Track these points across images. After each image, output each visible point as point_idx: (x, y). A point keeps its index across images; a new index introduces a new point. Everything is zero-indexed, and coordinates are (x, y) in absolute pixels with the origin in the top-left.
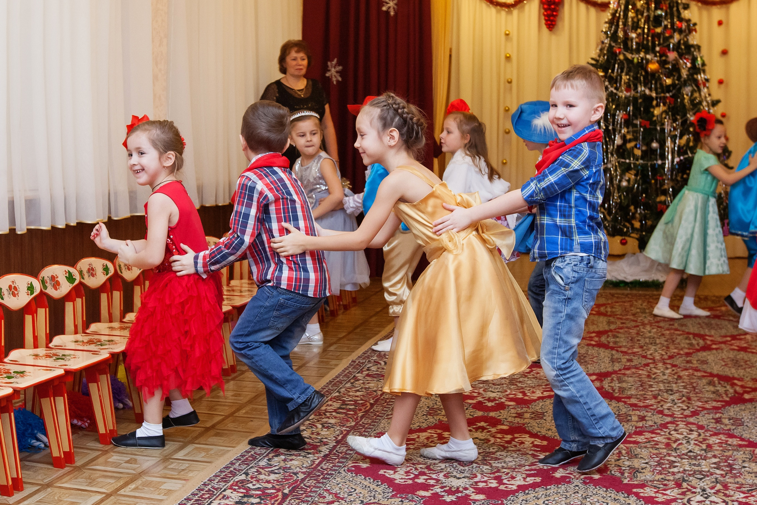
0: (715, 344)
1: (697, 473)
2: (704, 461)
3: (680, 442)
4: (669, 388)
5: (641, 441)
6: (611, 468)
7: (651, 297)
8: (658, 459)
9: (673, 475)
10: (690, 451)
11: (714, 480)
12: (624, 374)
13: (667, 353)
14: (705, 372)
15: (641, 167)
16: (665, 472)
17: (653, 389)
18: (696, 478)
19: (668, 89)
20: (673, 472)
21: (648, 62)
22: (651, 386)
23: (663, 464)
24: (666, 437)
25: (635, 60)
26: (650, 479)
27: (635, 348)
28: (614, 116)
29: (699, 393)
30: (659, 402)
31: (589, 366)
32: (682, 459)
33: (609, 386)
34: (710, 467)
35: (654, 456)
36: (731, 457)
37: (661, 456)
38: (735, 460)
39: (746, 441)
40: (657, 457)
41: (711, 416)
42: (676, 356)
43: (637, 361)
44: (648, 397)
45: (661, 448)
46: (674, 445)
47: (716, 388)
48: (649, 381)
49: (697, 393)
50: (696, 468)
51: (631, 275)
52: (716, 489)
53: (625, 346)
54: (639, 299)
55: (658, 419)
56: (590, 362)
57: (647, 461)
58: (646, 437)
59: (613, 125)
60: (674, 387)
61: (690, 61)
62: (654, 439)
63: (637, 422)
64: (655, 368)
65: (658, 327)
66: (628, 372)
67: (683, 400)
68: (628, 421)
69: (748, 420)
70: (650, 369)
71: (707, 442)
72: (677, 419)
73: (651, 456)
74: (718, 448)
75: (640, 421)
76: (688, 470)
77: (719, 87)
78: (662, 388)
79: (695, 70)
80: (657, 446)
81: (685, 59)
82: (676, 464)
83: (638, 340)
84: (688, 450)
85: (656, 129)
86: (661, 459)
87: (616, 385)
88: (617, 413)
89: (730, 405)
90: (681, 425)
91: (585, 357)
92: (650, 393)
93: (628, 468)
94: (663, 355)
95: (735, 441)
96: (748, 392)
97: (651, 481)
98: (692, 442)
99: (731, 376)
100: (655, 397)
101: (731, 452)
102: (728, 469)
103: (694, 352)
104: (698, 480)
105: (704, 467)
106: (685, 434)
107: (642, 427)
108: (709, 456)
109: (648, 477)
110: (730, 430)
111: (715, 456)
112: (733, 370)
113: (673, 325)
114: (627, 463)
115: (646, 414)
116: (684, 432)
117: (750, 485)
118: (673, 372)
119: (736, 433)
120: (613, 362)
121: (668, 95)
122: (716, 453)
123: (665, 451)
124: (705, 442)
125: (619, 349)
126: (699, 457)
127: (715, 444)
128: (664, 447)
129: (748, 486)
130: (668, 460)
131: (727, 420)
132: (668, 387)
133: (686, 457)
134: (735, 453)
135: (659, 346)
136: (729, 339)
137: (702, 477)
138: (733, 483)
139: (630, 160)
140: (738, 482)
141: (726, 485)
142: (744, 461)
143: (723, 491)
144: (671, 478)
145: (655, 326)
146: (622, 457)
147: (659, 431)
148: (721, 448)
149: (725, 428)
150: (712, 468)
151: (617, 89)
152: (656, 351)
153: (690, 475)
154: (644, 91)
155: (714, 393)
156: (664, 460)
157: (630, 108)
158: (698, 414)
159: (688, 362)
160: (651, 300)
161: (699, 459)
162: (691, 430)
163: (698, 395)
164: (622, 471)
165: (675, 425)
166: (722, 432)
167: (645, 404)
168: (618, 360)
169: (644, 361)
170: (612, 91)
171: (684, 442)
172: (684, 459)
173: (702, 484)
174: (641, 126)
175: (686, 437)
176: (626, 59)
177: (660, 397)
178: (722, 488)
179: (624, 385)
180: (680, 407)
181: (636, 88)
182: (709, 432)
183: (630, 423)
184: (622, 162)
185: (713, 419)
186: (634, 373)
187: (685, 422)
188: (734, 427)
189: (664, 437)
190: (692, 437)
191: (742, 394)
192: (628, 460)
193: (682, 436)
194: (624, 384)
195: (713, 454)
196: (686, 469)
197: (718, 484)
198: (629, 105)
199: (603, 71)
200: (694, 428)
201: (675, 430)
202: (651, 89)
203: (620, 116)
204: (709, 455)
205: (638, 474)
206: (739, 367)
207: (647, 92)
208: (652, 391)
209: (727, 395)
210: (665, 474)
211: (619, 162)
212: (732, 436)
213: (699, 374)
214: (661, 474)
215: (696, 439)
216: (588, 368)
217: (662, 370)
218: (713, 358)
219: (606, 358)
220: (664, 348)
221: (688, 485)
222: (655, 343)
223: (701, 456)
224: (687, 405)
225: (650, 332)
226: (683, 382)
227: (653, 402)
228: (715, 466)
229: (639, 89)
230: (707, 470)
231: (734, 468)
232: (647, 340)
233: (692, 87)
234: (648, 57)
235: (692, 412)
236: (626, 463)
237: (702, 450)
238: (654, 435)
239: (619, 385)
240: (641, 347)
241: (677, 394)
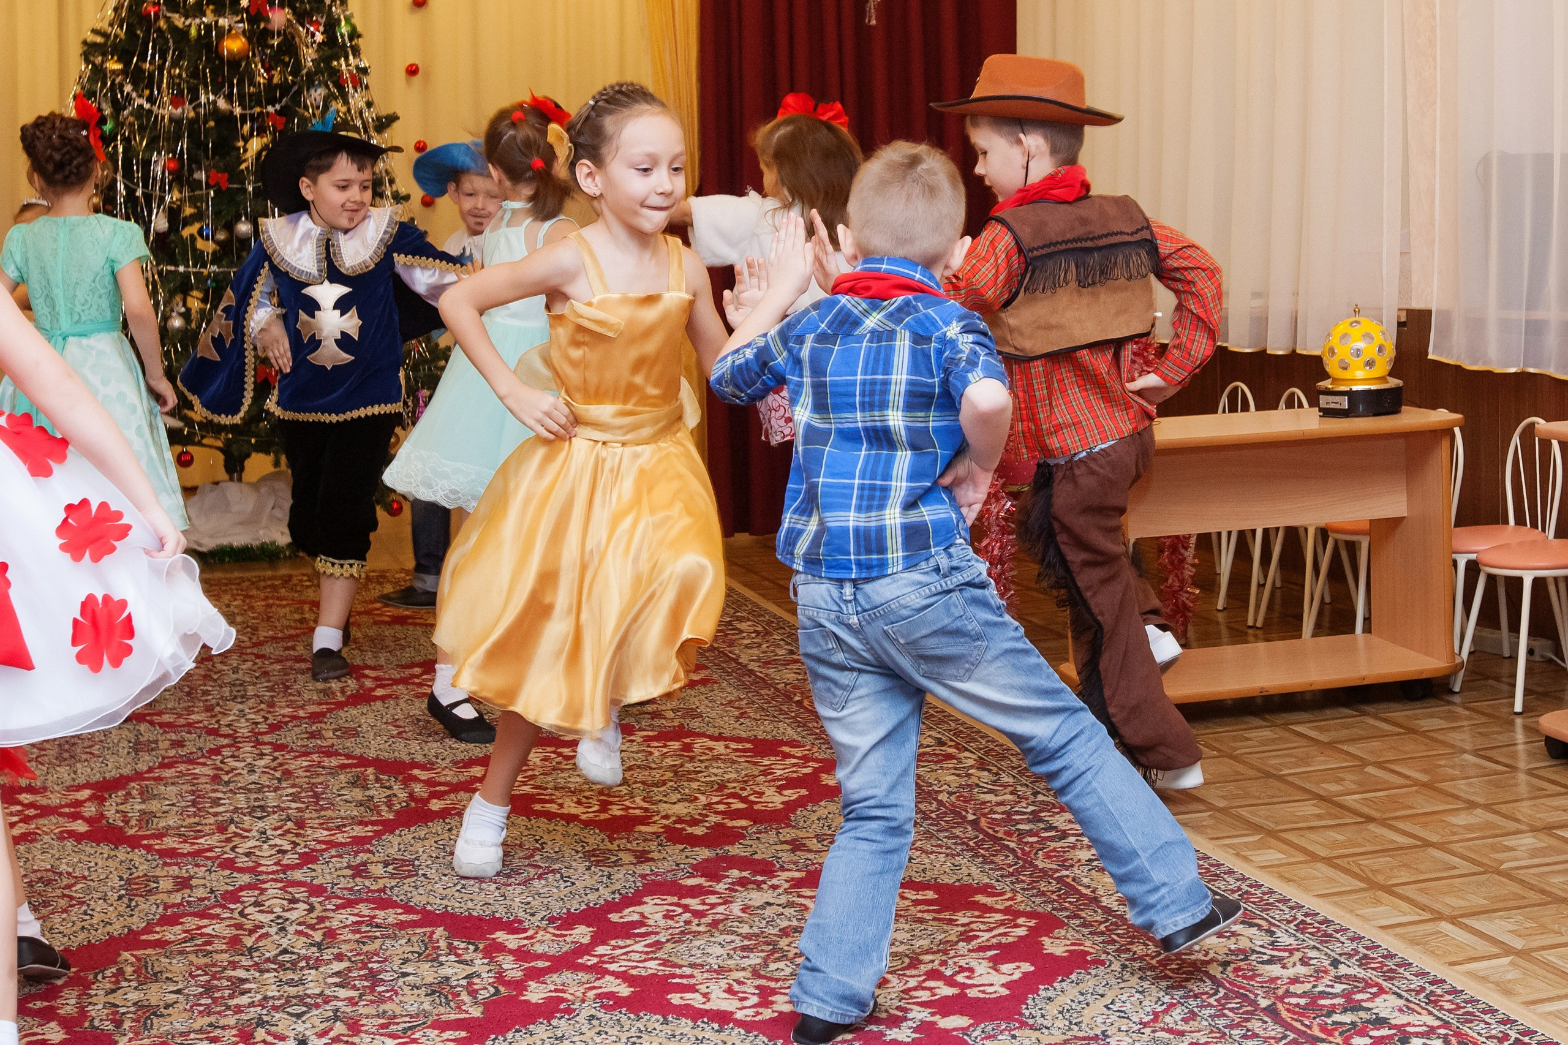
0: (383, 686)
1: (294, 1001)
2: (313, 972)
3: (263, 931)
4: (256, 804)
5: (173, 938)
6: (93, 1013)
7: (253, 583)
8: (207, 978)
9: (236, 1013)
10: (285, 951)
11: (331, 1014)
12: (159, 779)
13: (266, 719)
14: (348, 756)
15: (214, 280)
16: (218, 1009)
17: (221, 809)
18: (289, 1013)
19: (270, 94)
20: (237, 1006)
21: (222, 33)
22: (216, 802)
23: (218, 989)
24: (233, 922)
25: (193, 32)
26: (182, 1029)
27: (193, 713)
28: (146, 164)
29: (328, 808)
30: (228, 840)
31: (79, 765)
32: (262, 972)
33: (117, 811)
34: (326, 983)
35: (199, 972)
36: (377, 955)
37: (214, 969)
38: (386, 960)
39: (417, 912)
40: (206, 974)
41: (344, 861)
42: (286, 723)
43: (194, 743)
44: (207, 829)
45: (216, 952)
46: (249, 942)
47: (367, 793)
48: (214, 791)
49: (323, 809)
50: (293, 991)
51: (211, 536)
52: (332, 1034)
53: (172, 711)
54: (225, 591)
55: (221, 881)
56: (84, 757)
57: (180, 986)
58: (187, 927)
59: (145, 186)
60: (271, 798)
61: (321, 28)
62: (204, 930)
63: (170, 892)
64: (232, 756)
65: (258, 656)
66: (168, 773)
67: (285, 828)
68: (150, 892)
69: (429, 862)
70: (222, 762)
71: (327, 924)
72: (264, 877)
73: (190, 974)
74: (350, 936)
75: (177, 891)
76: (273, 998)
77: (408, 82)
78: (243, 805)
79: (332, 48)
80: (209, 948)
81: (311, 23)
82: (247, 986)
83: (206, 693)
84: (281, 948)
85: (245, 190)
86: (214, 977)
87: (135, 807)
88: (125, 877)
89: (392, 832)
90: (273, 890)
91: (74, 744)
92: (212, 820)
93: (132, 1009)
94: (257, 723)
95: (391, 916)
96: (439, 796)
97: (182, 1034)
98: (291, 929)
99: (407, 759)
100: (222, 828)
101: (378, 942)
102: (366, 984)
103: (330, 710)
104: (294, 1019)
105: (311, 985)
106: (278, 910)
107: (181, 904)
108: (326, 957)
109: (177, 1025)
110: (383, 890)
111: (339, 957)
112: (414, 746)
113: (293, 648)
114: (134, 996)
115: (193, 870)
116: (275, 905)
117: (411, 1016)
118: (275, 764)
119: (397, 895)
120: (137, 751)
121: (270, 109)
122: (345, 948)
123: (225, 956)
124: (322, 925)
125: (156, 719)
126: (303, 964)
127: (344, 927)
128: (224, 947)
129: (407, 1019)
130: (229, 979)
131: (380, 866)
132: (256, 799)
133: (273, 966)
134: (388, 943)
135: (252, 701)
136: (417, 670)
137: (305, 1009)
138: (373, 1016)
139: (187, 266)
140: (385, 1012)
141: (356, 1022)
142: (405, 961)
143: (345, 1039)
144: (232, 1021)
145: (251, 654)
146: (124, 984)
147: (218, 911)
148: (358, 936)
149: (372, 888)
150: (330, 985)
151: (151, 100)
152: (242, 714)
153: (275, 1008)
154: (215, 102)
155: (361, 804)
156: (219, 979)
157: (184, 145)
158: (315, 860)
159: (313, 735)
160: (254, 592)
161: (302, 968)
162: (293, 901)
163: (323, 813)
164: (117, 1017)
165: (257, 892)
166: (364, 896)
167: (196, 847)
168: (150, 747)
169: (211, 743)
170: (141, 106)
171: (273, 930)
172: (268, 971)
173: (300, 1028)
174: (208, 186)
175: (279, 917)
176: (173, 28)
177: (232, 828)
178: (346, 1032)
179: (154, 806)
180: (276, 845)
181: (195, 97)
182: (334, 901)
183: (152, 899)
184: (171, 272)
185: (349, 867)
186: (182, 774)
187: (281, 881)
188: (393, 882)
189: (228, 923)
190: (293, 915)
191: (426, 801)
192: (136, 988)
193: (271, 917)
194: (154, 802)
195: (336, 951)
196: (270, 994)
197: (338, 1023)
198: (178, 137)
199: (119, 61)
200: (300, 893)
201: (256, 904)
202: (229, 98)
203: (160, 163)
204: (328, 955)
205: (155, 1021)
206: (430, 735)
207: (222, 104)
208: (216, 815)
209: (390, 806)
210: (219, 1013)
211: (160, 273)
212: (385, 904)
213: (334, 762)
214: (209, 1014)
215: (301, 920)
216: (75, 772)
217: (249, 760)
218: (371, 721)
219: (125, 744)
220: (263, 706)
221: (269, 1033)
222: (242, 697)
223: (307, 959)
224: (294, 839)
225: (235, 670)
226: (294, 786)
227: (214, 840)
228: (337, 980)
229: (203, 99)
230: (317, 991)
231: (382, 980)
232: (226, 692)
233: (327, 87)
234: (223, 22)
235: (302, 856)
236: (129, 996)
237: (311, 945)
238: (205, 922)
239: (143, 807)
240: (209, 709)
241: (275, 816)
